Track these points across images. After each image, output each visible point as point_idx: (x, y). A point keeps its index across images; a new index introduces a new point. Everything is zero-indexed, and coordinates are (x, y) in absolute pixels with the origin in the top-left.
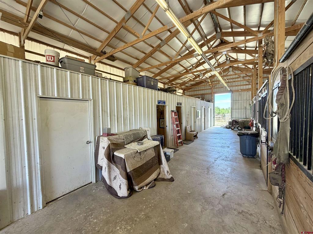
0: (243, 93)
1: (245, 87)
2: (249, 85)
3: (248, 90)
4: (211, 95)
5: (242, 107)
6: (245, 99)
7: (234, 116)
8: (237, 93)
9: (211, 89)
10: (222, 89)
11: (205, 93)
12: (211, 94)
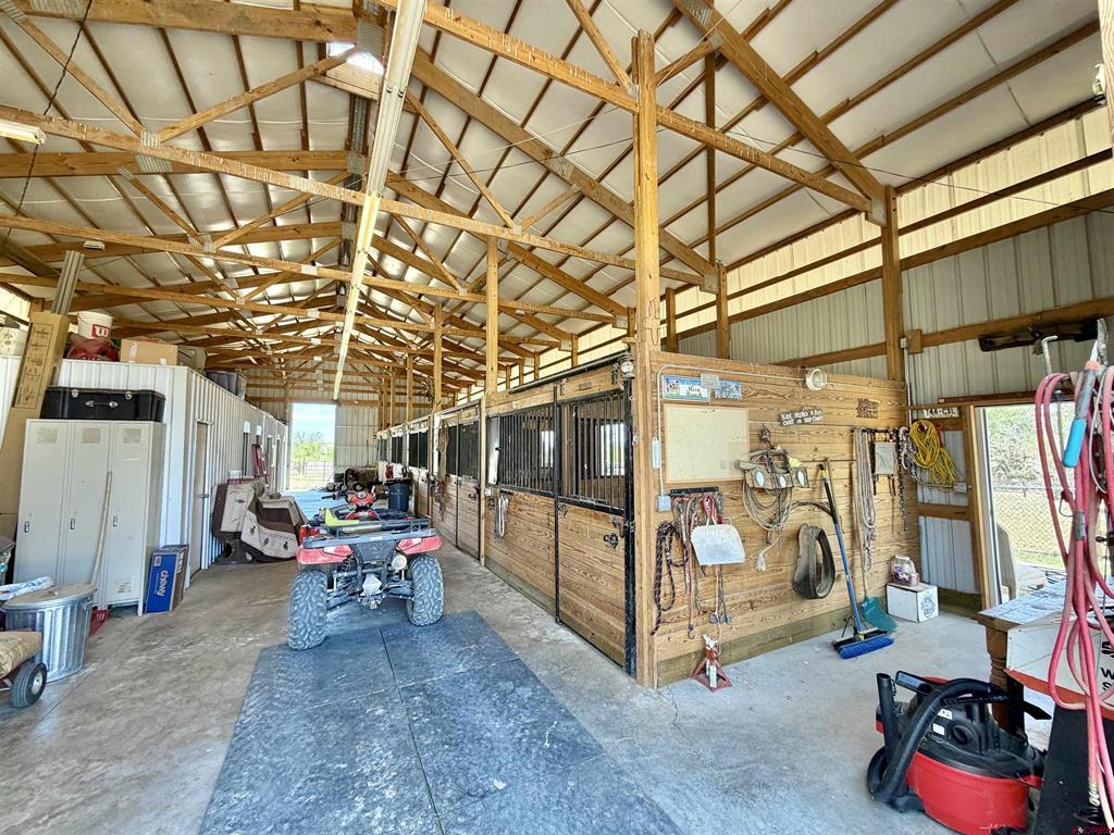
0: (361, 409)
1: (366, 397)
2: (375, 392)
3: (372, 403)
4: (282, 404)
5: (360, 443)
6: (366, 423)
7: (341, 462)
8: (350, 408)
9: (284, 387)
10: (314, 392)
11: (264, 395)
12: (283, 400)
